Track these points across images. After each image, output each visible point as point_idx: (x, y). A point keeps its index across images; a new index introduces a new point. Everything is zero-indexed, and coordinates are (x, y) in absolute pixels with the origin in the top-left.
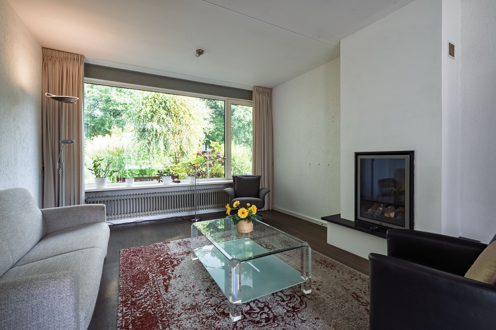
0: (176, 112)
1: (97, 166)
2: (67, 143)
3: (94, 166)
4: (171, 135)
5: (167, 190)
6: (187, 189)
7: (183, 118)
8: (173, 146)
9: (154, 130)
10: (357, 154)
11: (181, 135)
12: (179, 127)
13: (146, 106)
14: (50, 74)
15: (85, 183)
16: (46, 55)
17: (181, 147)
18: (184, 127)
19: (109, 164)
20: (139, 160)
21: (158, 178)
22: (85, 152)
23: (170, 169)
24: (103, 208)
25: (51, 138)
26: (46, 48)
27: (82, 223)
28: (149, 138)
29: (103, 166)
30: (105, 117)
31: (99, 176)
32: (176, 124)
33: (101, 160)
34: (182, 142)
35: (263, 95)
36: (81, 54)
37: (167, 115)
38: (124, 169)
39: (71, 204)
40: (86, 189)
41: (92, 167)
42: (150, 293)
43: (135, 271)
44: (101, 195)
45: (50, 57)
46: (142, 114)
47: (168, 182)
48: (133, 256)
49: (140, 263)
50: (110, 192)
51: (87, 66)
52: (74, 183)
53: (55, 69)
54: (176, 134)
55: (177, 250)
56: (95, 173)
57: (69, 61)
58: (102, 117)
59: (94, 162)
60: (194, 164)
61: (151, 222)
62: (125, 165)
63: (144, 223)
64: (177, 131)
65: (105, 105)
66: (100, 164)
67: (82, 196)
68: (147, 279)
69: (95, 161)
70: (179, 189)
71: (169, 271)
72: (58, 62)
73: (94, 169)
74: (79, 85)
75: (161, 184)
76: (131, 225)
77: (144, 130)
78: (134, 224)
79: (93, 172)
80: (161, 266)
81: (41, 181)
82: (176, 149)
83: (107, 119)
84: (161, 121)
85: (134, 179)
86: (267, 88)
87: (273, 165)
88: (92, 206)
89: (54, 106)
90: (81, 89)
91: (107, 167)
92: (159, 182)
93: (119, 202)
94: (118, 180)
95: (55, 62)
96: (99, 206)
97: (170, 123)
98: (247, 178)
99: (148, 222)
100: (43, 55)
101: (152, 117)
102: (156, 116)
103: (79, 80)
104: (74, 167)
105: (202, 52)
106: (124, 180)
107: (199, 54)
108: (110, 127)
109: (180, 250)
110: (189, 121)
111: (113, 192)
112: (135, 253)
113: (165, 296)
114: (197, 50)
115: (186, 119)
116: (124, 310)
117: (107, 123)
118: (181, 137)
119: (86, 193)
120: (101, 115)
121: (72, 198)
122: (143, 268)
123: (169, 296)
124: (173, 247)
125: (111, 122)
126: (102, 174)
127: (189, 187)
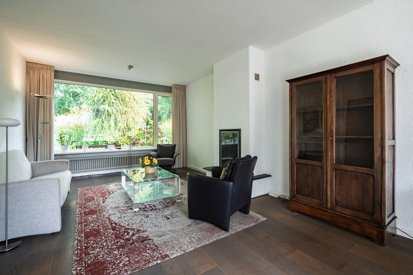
0: (123, 97)
1: (62, 138)
2: (45, 124)
3: (60, 138)
4: (120, 115)
5: (111, 154)
6: (126, 153)
7: (128, 102)
8: (121, 123)
9: (106, 111)
10: (220, 131)
11: (127, 115)
12: (125, 109)
13: (100, 93)
14: (31, 79)
15: (54, 149)
16: (29, 67)
17: (128, 124)
18: (130, 109)
19: (71, 136)
20: (94, 134)
21: (106, 147)
22: (54, 128)
23: (119, 141)
24: (68, 162)
25: (32, 119)
26: (29, 62)
27: (55, 170)
28: (102, 117)
29: (66, 138)
30: (65, 98)
31: (64, 144)
32: (123, 107)
33: (65, 134)
34: (128, 120)
35: (179, 90)
36: (52, 65)
37: (115, 100)
38: (82, 141)
40: (54, 153)
41: (59, 138)
42: (94, 204)
43: (86, 197)
44: (65, 157)
45: (32, 67)
46: (96, 99)
47: (112, 148)
48: (86, 191)
49: (90, 193)
50: (71, 155)
51: (56, 71)
52: (47, 149)
53: (35, 76)
54: (123, 114)
55: (114, 188)
56: (61, 142)
57: (44, 70)
58: (62, 97)
60: (130, 137)
61: (100, 175)
62: (83, 138)
63: (95, 176)
64: (124, 112)
65: (65, 88)
66: (64, 137)
67: (52, 157)
68: (94, 199)
69: (61, 135)
70: (120, 153)
71: (107, 196)
72: (37, 71)
73: (60, 140)
74: (51, 85)
75: (107, 150)
76: (86, 177)
77: (98, 110)
78: (88, 176)
79: (60, 142)
80: (102, 194)
81: (25, 147)
82: (123, 125)
83: (67, 99)
84: (111, 104)
85: (88, 146)
86: (182, 86)
87: (186, 138)
88: (61, 161)
89: (34, 99)
90: (52, 87)
91: (69, 138)
92: (106, 149)
93: (78, 162)
94: (77, 147)
95: (34, 71)
96: (65, 161)
97: (119, 106)
98: (166, 146)
99: (98, 175)
100: (27, 66)
101: (104, 101)
102: (107, 100)
103: (51, 82)
104: (47, 139)
105: (132, 67)
106: (81, 147)
107: (130, 68)
108: (69, 106)
109: (116, 187)
110: (133, 104)
111: (73, 155)
112: (87, 190)
113: (102, 204)
114: (129, 66)
115: (131, 103)
116: (80, 209)
117: (67, 103)
118: (127, 116)
119: (55, 155)
120: (62, 95)
121: (46, 158)
122: (92, 195)
123: (105, 204)
124: (112, 186)
125: (70, 101)
126: (65, 143)
127: (127, 152)
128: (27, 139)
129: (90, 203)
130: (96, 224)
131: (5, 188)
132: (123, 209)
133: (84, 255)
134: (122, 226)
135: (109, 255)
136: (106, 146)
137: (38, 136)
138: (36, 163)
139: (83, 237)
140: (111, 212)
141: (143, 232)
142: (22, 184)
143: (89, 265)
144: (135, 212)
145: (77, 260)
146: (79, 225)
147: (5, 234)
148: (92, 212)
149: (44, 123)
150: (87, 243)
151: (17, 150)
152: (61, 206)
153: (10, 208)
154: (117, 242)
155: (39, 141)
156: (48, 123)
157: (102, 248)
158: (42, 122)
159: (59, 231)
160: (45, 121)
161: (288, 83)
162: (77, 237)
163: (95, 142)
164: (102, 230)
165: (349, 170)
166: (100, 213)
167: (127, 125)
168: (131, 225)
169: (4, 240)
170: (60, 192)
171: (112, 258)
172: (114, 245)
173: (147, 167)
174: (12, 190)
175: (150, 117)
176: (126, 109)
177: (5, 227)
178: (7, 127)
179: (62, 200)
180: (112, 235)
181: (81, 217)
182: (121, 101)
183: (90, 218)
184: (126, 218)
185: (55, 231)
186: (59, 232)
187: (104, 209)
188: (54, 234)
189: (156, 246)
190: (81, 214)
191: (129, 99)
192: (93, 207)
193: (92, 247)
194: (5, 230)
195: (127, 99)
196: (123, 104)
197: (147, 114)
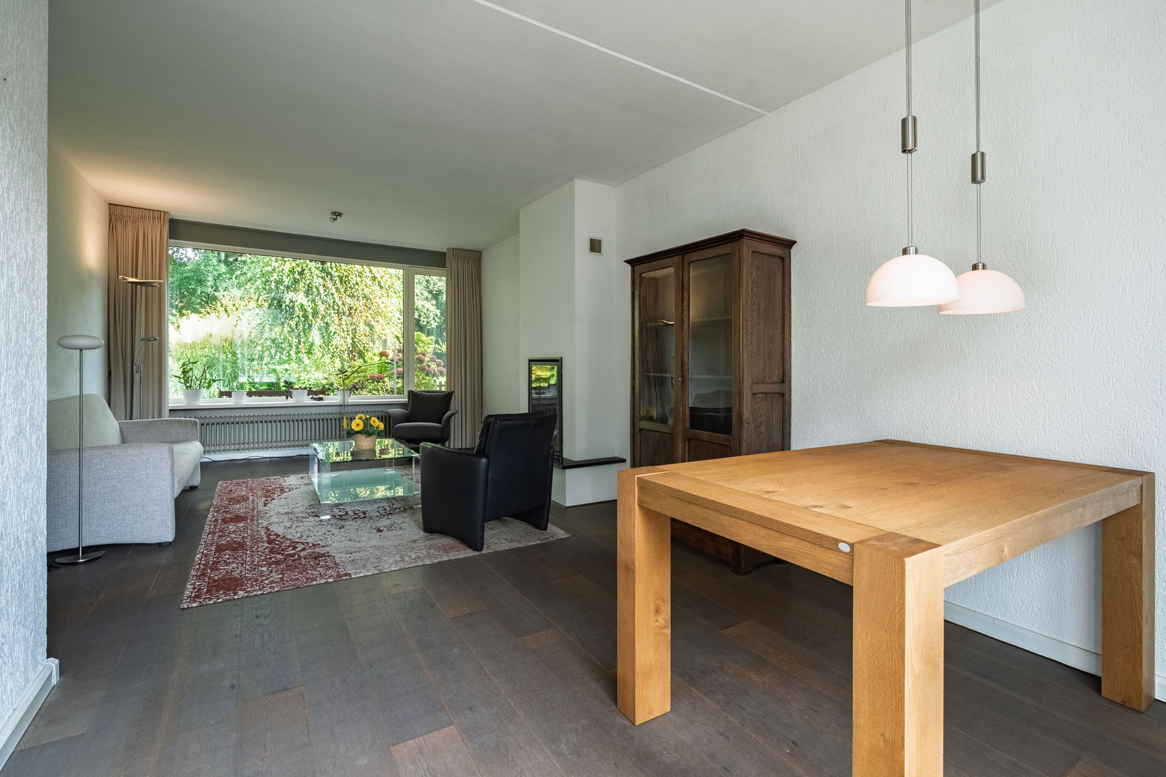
1: (188, 372)
2: (149, 340)
3: (183, 372)
5: (300, 411)
6: (331, 410)
10: (530, 361)
11: (355, 318)
12: (350, 302)
14: (120, 242)
15: (170, 397)
16: (114, 214)
18: (362, 301)
19: (206, 369)
21: (288, 394)
24: (195, 423)
26: (115, 205)
28: (291, 322)
29: (197, 372)
30: (205, 266)
31: (191, 386)
33: (193, 363)
34: (357, 330)
35: (463, 260)
36: (165, 210)
39: (149, 416)
40: (170, 405)
41: (179, 373)
42: (246, 506)
43: (233, 496)
45: (120, 216)
47: (303, 399)
48: (234, 486)
49: (242, 490)
50: (207, 411)
51: (172, 222)
52: (153, 394)
53: (127, 233)
55: (294, 482)
56: (185, 381)
57: (148, 220)
59: (183, 366)
61: (273, 459)
63: (261, 460)
64: (346, 308)
66: (191, 369)
67: (164, 413)
68: (247, 499)
69: (184, 364)
70: (321, 410)
71: (275, 495)
72: (131, 223)
73: (182, 376)
74: (161, 249)
75: (290, 402)
76: (241, 462)
78: (245, 461)
79: (182, 380)
80: (266, 492)
82: (344, 344)
83: (210, 269)
86: (471, 251)
87: (482, 376)
88: (181, 420)
89: (125, 288)
91: (203, 374)
92: (287, 398)
94: (220, 393)
95: (126, 223)
98: (428, 394)
99: (268, 459)
100: (110, 214)
101: (296, 281)
104: (153, 373)
105: (340, 214)
106: (229, 394)
107: (335, 217)
108: (217, 287)
109: (300, 482)
110: (371, 291)
111: (213, 411)
112: (238, 484)
113: (261, 507)
114: (332, 213)
115: (364, 287)
116: (215, 514)
117: (210, 278)
118: (354, 320)
119: (170, 410)
120: (197, 258)
121: (150, 415)
122: (244, 493)
123: (266, 508)
124: (292, 480)
125: (220, 275)
126: (196, 384)
127: (339, 407)
128: (110, 373)
129: (238, 506)
130: (240, 535)
131: (78, 455)
132: (300, 515)
133: (209, 571)
134: (287, 539)
135: (251, 572)
136: (288, 392)
137: (135, 367)
138: (130, 423)
139: (212, 550)
140: (274, 519)
141: (323, 547)
142: (106, 451)
143: (215, 581)
144: (322, 521)
145: (196, 576)
146: (209, 536)
147: (78, 537)
148: (238, 519)
149: (147, 340)
150: (218, 558)
151: (93, 395)
152: (175, 497)
153: (85, 491)
154: (271, 558)
155: (137, 377)
156: (155, 339)
157: (242, 564)
158: (144, 336)
159: (171, 541)
160: (150, 335)
161: (629, 267)
162: (202, 551)
163: (270, 385)
164: (248, 543)
165: (704, 439)
166: (252, 520)
167: (354, 342)
168: (305, 537)
169: (77, 546)
170: (172, 470)
171: (255, 574)
172: (264, 560)
173: (359, 435)
174: (90, 459)
175: (436, 318)
176: (352, 302)
177: (78, 524)
178: (81, 350)
179: (176, 486)
180: (265, 549)
181: (215, 526)
182: (338, 282)
183: (231, 527)
184: (300, 529)
185: (164, 540)
186: (170, 543)
187: (262, 515)
188: (160, 546)
189: (336, 564)
190: (216, 520)
191: (360, 277)
192: (241, 513)
193: (225, 562)
194: (78, 529)
195: (353, 277)
196: (342, 290)
197: (427, 310)
